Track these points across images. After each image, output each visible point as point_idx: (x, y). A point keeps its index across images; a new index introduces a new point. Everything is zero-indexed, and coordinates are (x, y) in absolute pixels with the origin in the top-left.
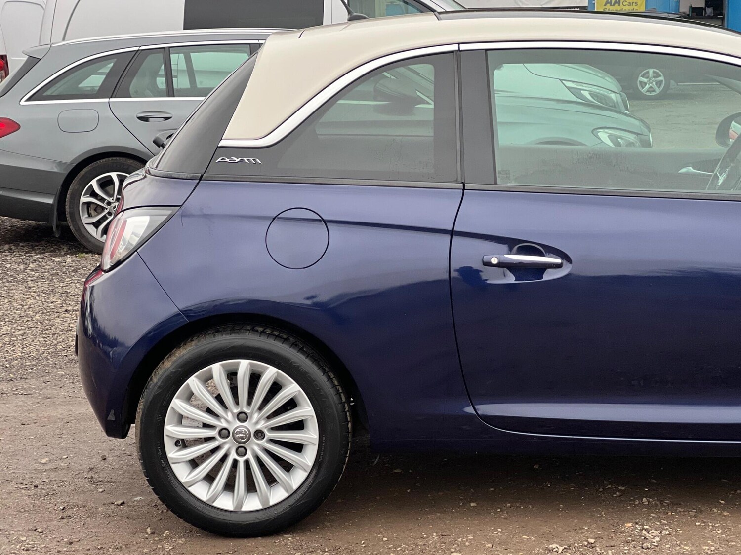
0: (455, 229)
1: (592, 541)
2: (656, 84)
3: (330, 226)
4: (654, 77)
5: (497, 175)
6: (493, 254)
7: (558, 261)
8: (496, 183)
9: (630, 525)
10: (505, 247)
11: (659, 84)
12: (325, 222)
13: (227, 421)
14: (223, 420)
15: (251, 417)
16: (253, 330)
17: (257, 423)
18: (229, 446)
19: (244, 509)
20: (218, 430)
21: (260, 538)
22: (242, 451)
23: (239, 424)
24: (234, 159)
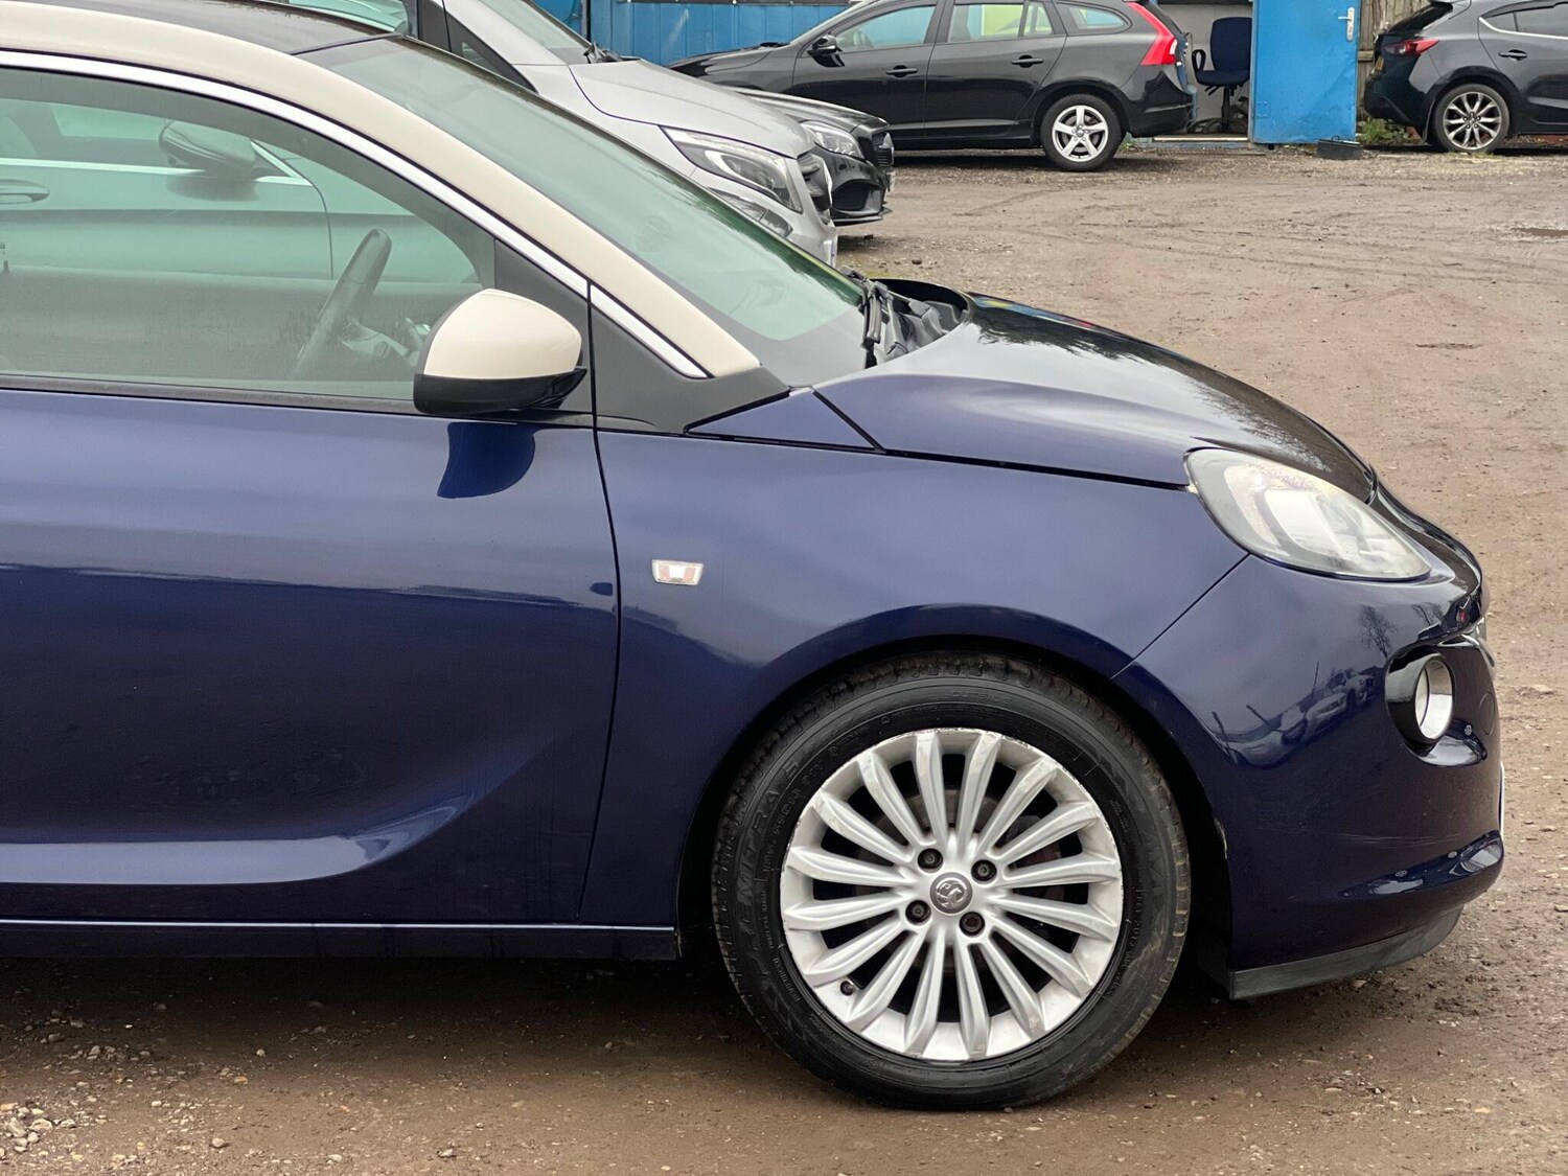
2: (1092, 137)
4: (1087, 123)
11: (1097, 137)
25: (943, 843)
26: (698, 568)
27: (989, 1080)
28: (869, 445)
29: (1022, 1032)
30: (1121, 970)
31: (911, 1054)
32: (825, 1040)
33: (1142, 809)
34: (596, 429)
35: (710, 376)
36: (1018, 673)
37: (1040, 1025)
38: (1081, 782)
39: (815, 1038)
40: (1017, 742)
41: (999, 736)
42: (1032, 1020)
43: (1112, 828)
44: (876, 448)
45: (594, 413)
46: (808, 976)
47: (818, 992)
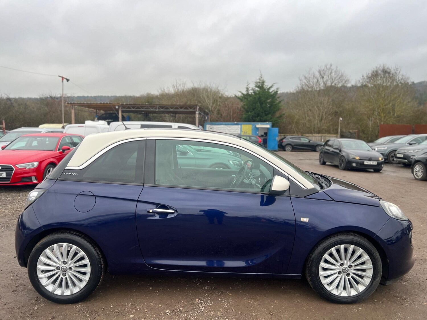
0: (139, 200)
1: (181, 309)
3: (96, 197)
5: (156, 181)
6: (151, 209)
7: (173, 211)
8: (155, 184)
9: (197, 300)
10: (155, 206)
12: (95, 196)
13: (59, 264)
14: (58, 264)
15: (68, 263)
16: (69, 233)
17: (70, 265)
18: (60, 272)
19: (65, 294)
20: (56, 267)
21: (70, 304)
22: (64, 275)
23: (63, 265)
24: (69, 173)
25: (344, 262)
26: (308, 219)
27: (351, 300)
28: (332, 200)
29: (356, 292)
30: (372, 283)
31: (339, 295)
32: (326, 293)
33: (377, 258)
34: (290, 197)
35: (307, 189)
36: (356, 236)
37: (359, 291)
38: (367, 253)
39: (324, 293)
40: (357, 247)
41: (354, 246)
42: (358, 291)
43: (371, 261)
44: (334, 200)
45: (290, 194)
46: (323, 283)
47: (324, 285)
